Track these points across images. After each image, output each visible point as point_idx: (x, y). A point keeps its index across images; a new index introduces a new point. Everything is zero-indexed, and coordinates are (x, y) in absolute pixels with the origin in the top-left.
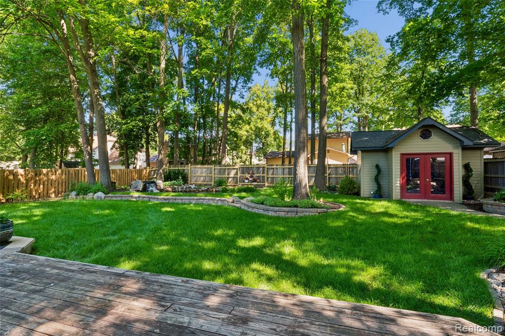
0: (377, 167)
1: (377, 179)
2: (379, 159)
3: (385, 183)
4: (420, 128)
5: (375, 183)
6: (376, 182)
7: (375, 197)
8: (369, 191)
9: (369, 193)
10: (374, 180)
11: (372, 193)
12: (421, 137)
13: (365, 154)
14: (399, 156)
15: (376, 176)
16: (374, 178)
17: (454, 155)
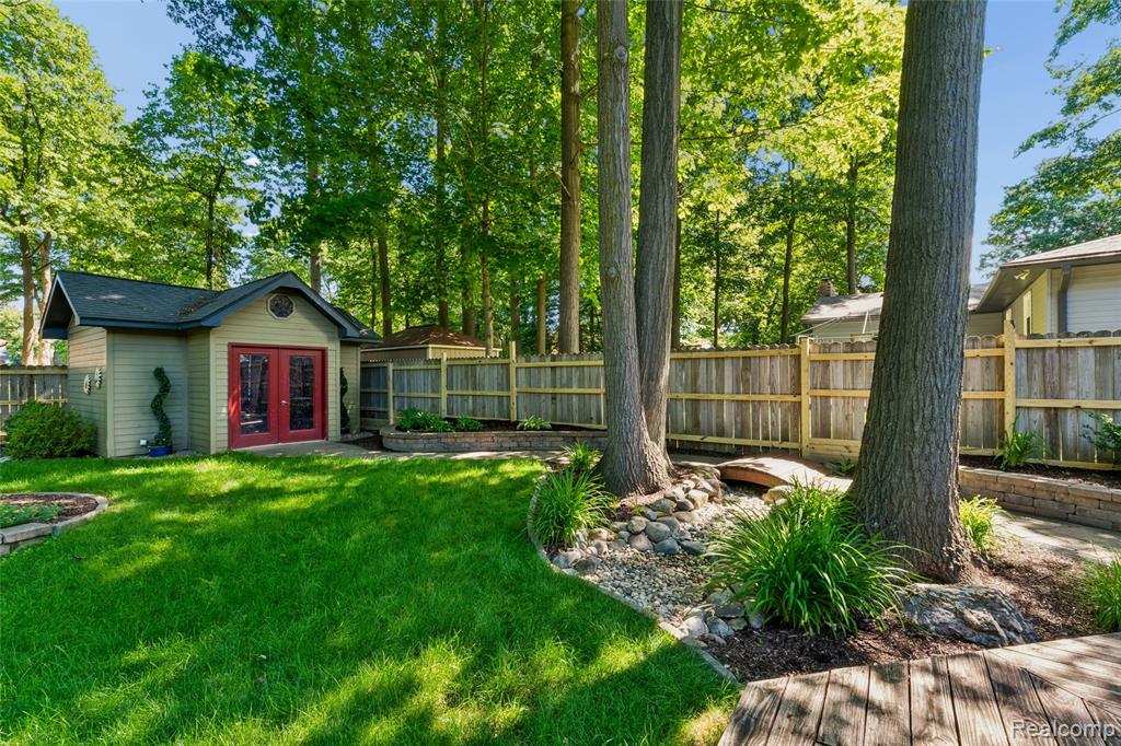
0: (159, 374)
1: (158, 408)
2: (166, 354)
3: (179, 415)
4: (273, 292)
5: (151, 416)
6: (155, 413)
7: (153, 453)
8: (136, 438)
9: (134, 445)
10: (149, 409)
11: (143, 442)
12: (273, 311)
13: (119, 339)
14: (226, 348)
15: (158, 397)
16: (150, 402)
17: (330, 353)
